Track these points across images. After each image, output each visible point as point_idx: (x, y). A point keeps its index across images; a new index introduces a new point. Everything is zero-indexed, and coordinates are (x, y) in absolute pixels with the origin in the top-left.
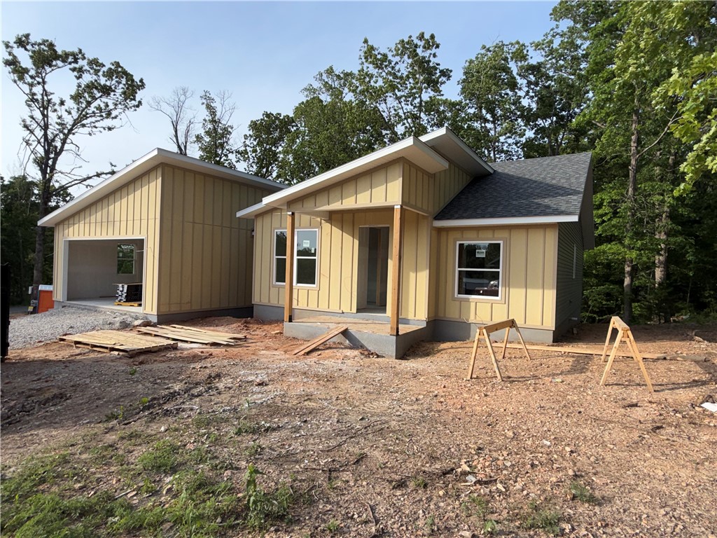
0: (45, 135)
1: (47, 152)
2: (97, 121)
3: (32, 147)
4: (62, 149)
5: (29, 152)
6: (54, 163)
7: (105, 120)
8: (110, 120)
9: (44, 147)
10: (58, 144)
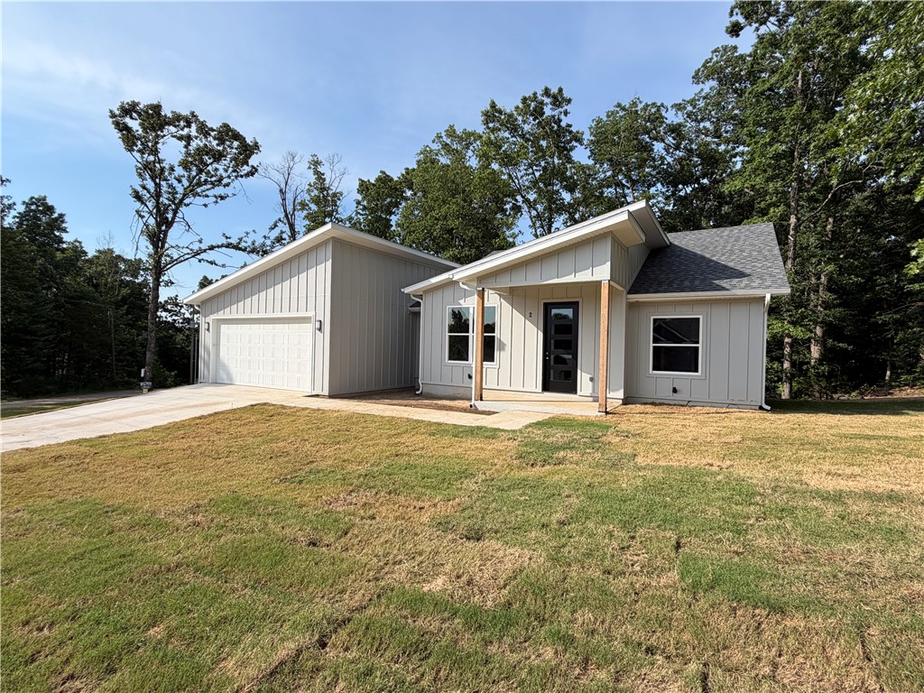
0: (157, 206)
1: (159, 225)
2: (208, 190)
3: (144, 220)
4: (173, 221)
5: (141, 224)
6: (165, 235)
7: (216, 188)
8: (222, 187)
9: (156, 219)
10: (170, 216)
